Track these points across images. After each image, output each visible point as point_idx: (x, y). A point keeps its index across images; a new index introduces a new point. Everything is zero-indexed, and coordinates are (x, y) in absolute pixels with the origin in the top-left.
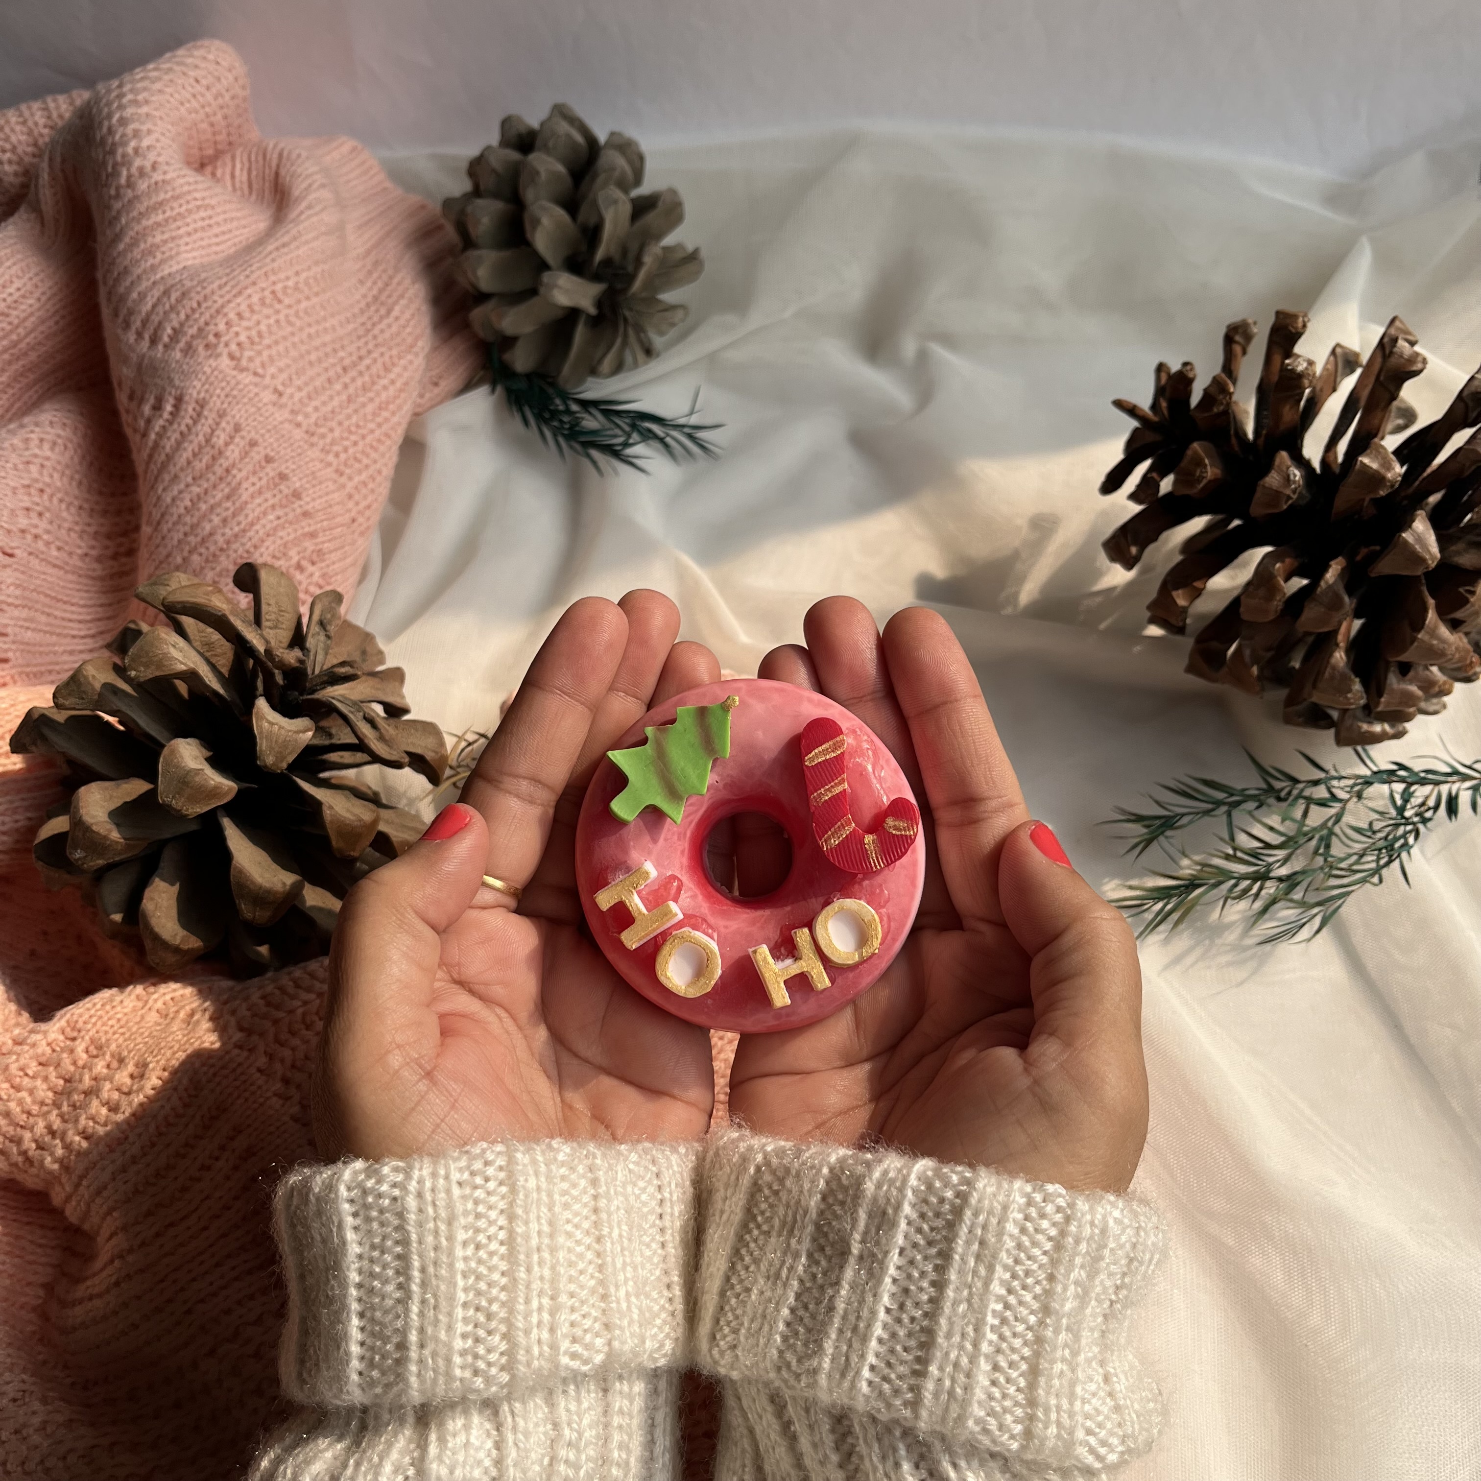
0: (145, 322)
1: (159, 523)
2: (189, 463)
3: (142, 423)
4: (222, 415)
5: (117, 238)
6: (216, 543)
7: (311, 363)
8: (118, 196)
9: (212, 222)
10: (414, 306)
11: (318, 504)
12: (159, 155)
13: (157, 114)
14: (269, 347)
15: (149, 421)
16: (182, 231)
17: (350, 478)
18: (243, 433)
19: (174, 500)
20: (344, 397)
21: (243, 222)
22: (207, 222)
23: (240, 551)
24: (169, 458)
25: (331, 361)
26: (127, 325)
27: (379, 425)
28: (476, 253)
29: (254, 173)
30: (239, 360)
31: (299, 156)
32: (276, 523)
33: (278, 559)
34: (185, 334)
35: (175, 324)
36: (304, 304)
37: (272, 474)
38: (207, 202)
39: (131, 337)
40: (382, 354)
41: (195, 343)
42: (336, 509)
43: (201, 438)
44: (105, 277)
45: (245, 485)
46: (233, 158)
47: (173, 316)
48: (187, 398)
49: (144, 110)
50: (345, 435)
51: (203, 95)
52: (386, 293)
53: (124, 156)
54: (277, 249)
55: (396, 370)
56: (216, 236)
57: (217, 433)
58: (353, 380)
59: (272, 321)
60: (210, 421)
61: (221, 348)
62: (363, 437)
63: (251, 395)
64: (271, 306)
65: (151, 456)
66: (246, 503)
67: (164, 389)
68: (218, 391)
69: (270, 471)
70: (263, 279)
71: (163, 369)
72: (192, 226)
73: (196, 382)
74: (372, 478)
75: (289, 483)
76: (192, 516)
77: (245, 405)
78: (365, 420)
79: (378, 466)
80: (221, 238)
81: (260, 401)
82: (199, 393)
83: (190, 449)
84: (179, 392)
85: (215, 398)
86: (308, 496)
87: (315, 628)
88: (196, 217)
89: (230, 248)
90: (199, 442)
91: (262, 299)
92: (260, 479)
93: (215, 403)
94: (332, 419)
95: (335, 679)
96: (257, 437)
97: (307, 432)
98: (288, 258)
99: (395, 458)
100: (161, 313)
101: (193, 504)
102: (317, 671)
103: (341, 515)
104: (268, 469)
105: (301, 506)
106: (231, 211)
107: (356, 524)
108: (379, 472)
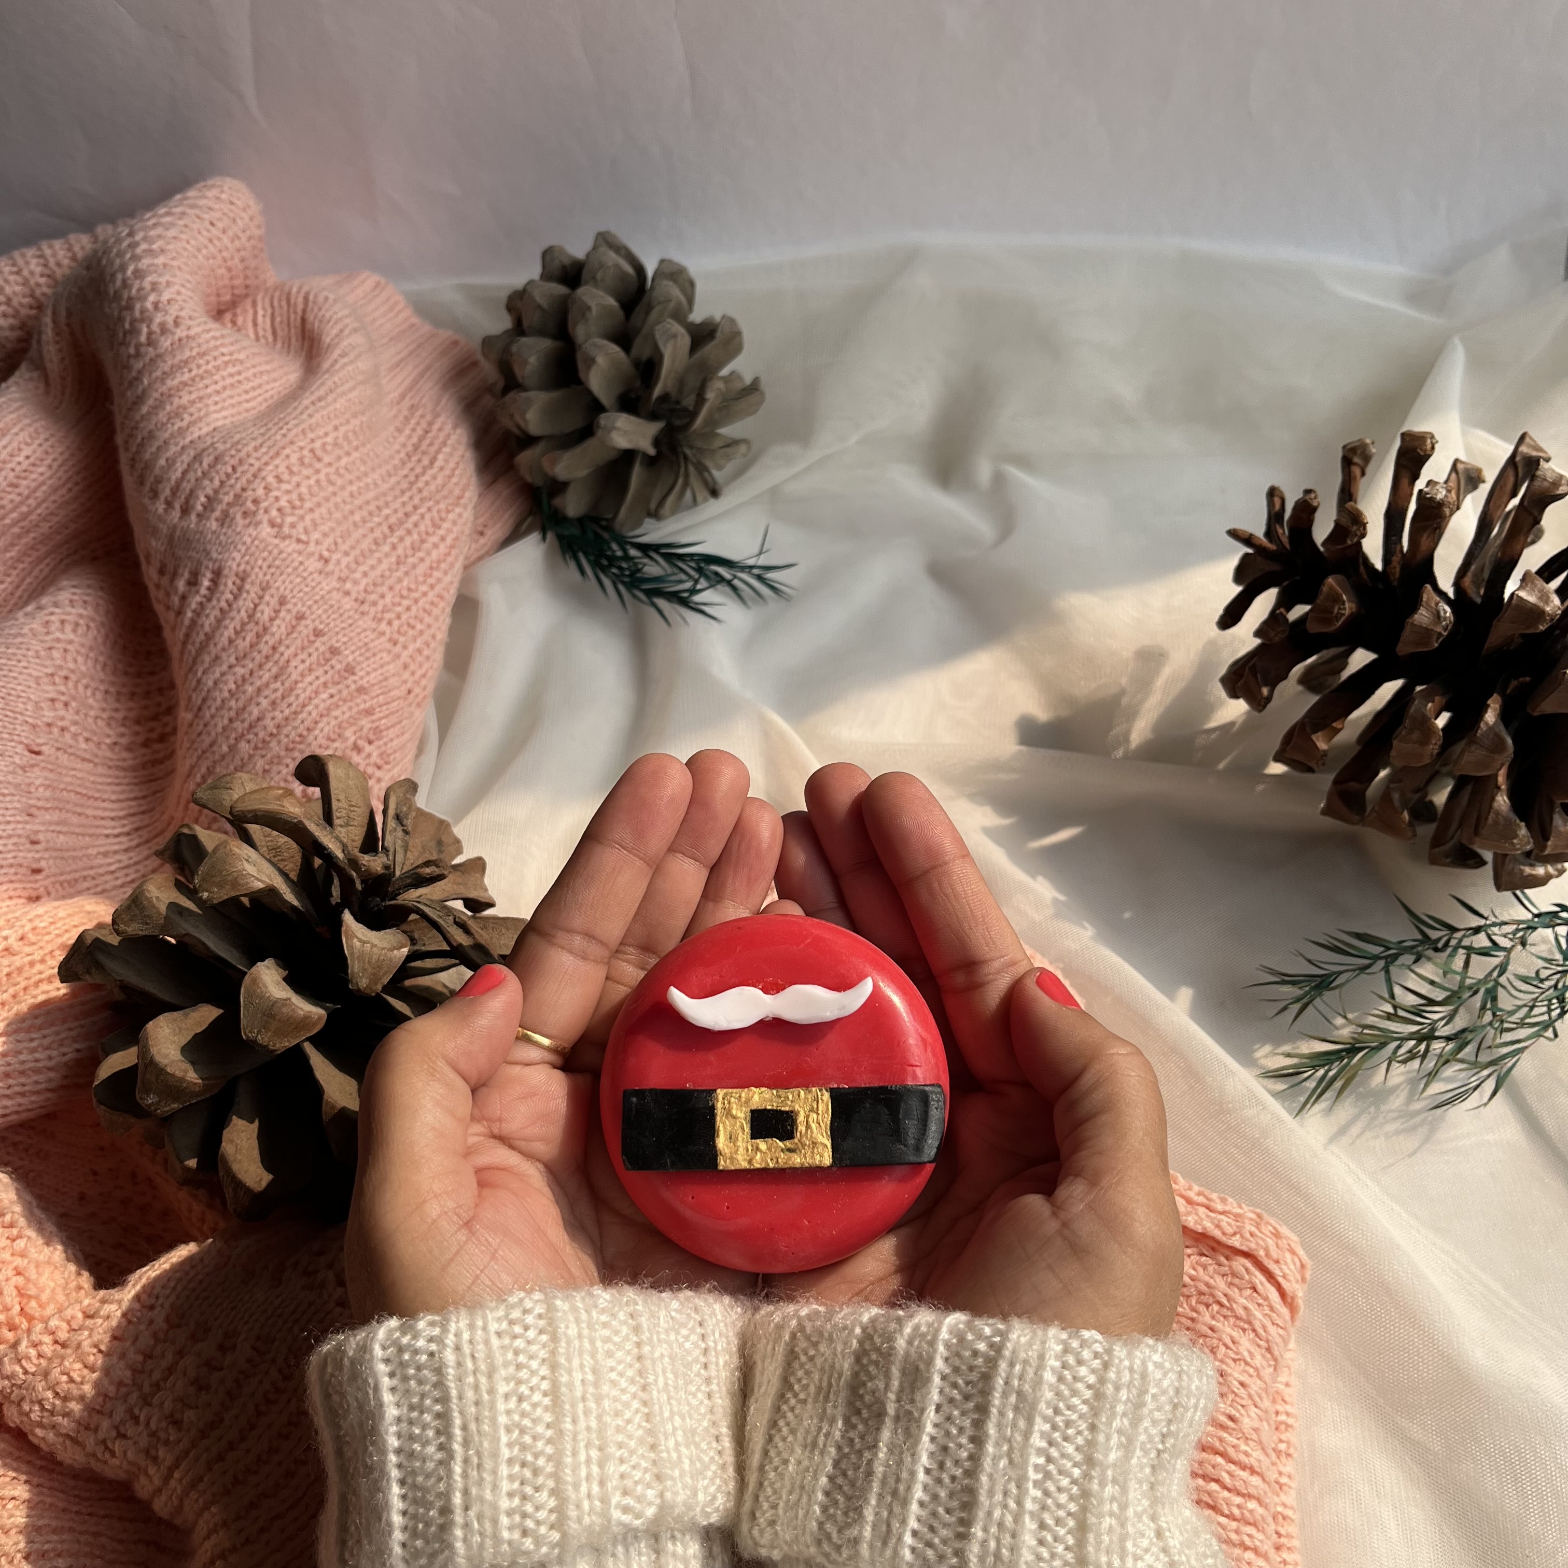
0: (175, 491)
1: (200, 709)
2: (231, 641)
3: (176, 600)
4: (265, 588)
5: (140, 400)
6: (265, 728)
7: (355, 524)
8: (138, 355)
9: (241, 378)
10: (460, 452)
11: (373, 678)
12: (182, 309)
13: (175, 263)
14: (311, 510)
15: (184, 598)
16: (209, 390)
17: (405, 647)
18: (289, 606)
19: (215, 683)
20: (393, 559)
21: (274, 376)
22: (237, 378)
24: (209, 637)
25: (376, 519)
26: (155, 494)
27: (432, 587)
28: (524, 394)
29: (278, 319)
30: (280, 526)
31: (326, 299)
32: (329, 702)
33: (333, 741)
34: (221, 502)
35: (209, 491)
36: (344, 461)
37: (322, 649)
38: (234, 357)
39: (161, 507)
40: (430, 509)
41: (231, 511)
42: (393, 681)
43: (243, 613)
44: (126, 442)
45: (293, 664)
46: (254, 304)
47: (206, 482)
48: (226, 572)
49: (161, 260)
50: (397, 600)
51: (219, 239)
53: (143, 311)
54: (313, 403)
55: (446, 525)
56: (247, 392)
57: (260, 608)
58: (401, 539)
59: (312, 482)
60: (253, 595)
61: (261, 515)
62: (416, 601)
63: (296, 564)
64: (310, 465)
65: (187, 636)
66: (296, 682)
67: (200, 563)
68: (260, 562)
69: (321, 645)
70: (301, 437)
71: (198, 541)
72: (221, 384)
73: (235, 554)
74: (427, 644)
75: (340, 657)
76: (237, 700)
77: (289, 575)
78: (417, 582)
79: (432, 631)
80: (252, 394)
81: (305, 570)
82: (239, 565)
83: (231, 626)
84: (217, 565)
85: (257, 570)
86: (362, 669)
87: (392, 823)
88: (225, 373)
89: (261, 404)
90: (242, 619)
91: (301, 461)
92: (310, 655)
93: (257, 575)
94: (382, 584)
95: (420, 881)
96: (304, 609)
97: (356, 600)
98: (325, 412)
99: (448, 621)
100: (193, 480)
101: (238, 687)
102: (398, 873)
103: (397, 688)
104: (317, 644)
105: (355, 682)
106: (260, 364)
107: (412, 695)
108: (434, 637)
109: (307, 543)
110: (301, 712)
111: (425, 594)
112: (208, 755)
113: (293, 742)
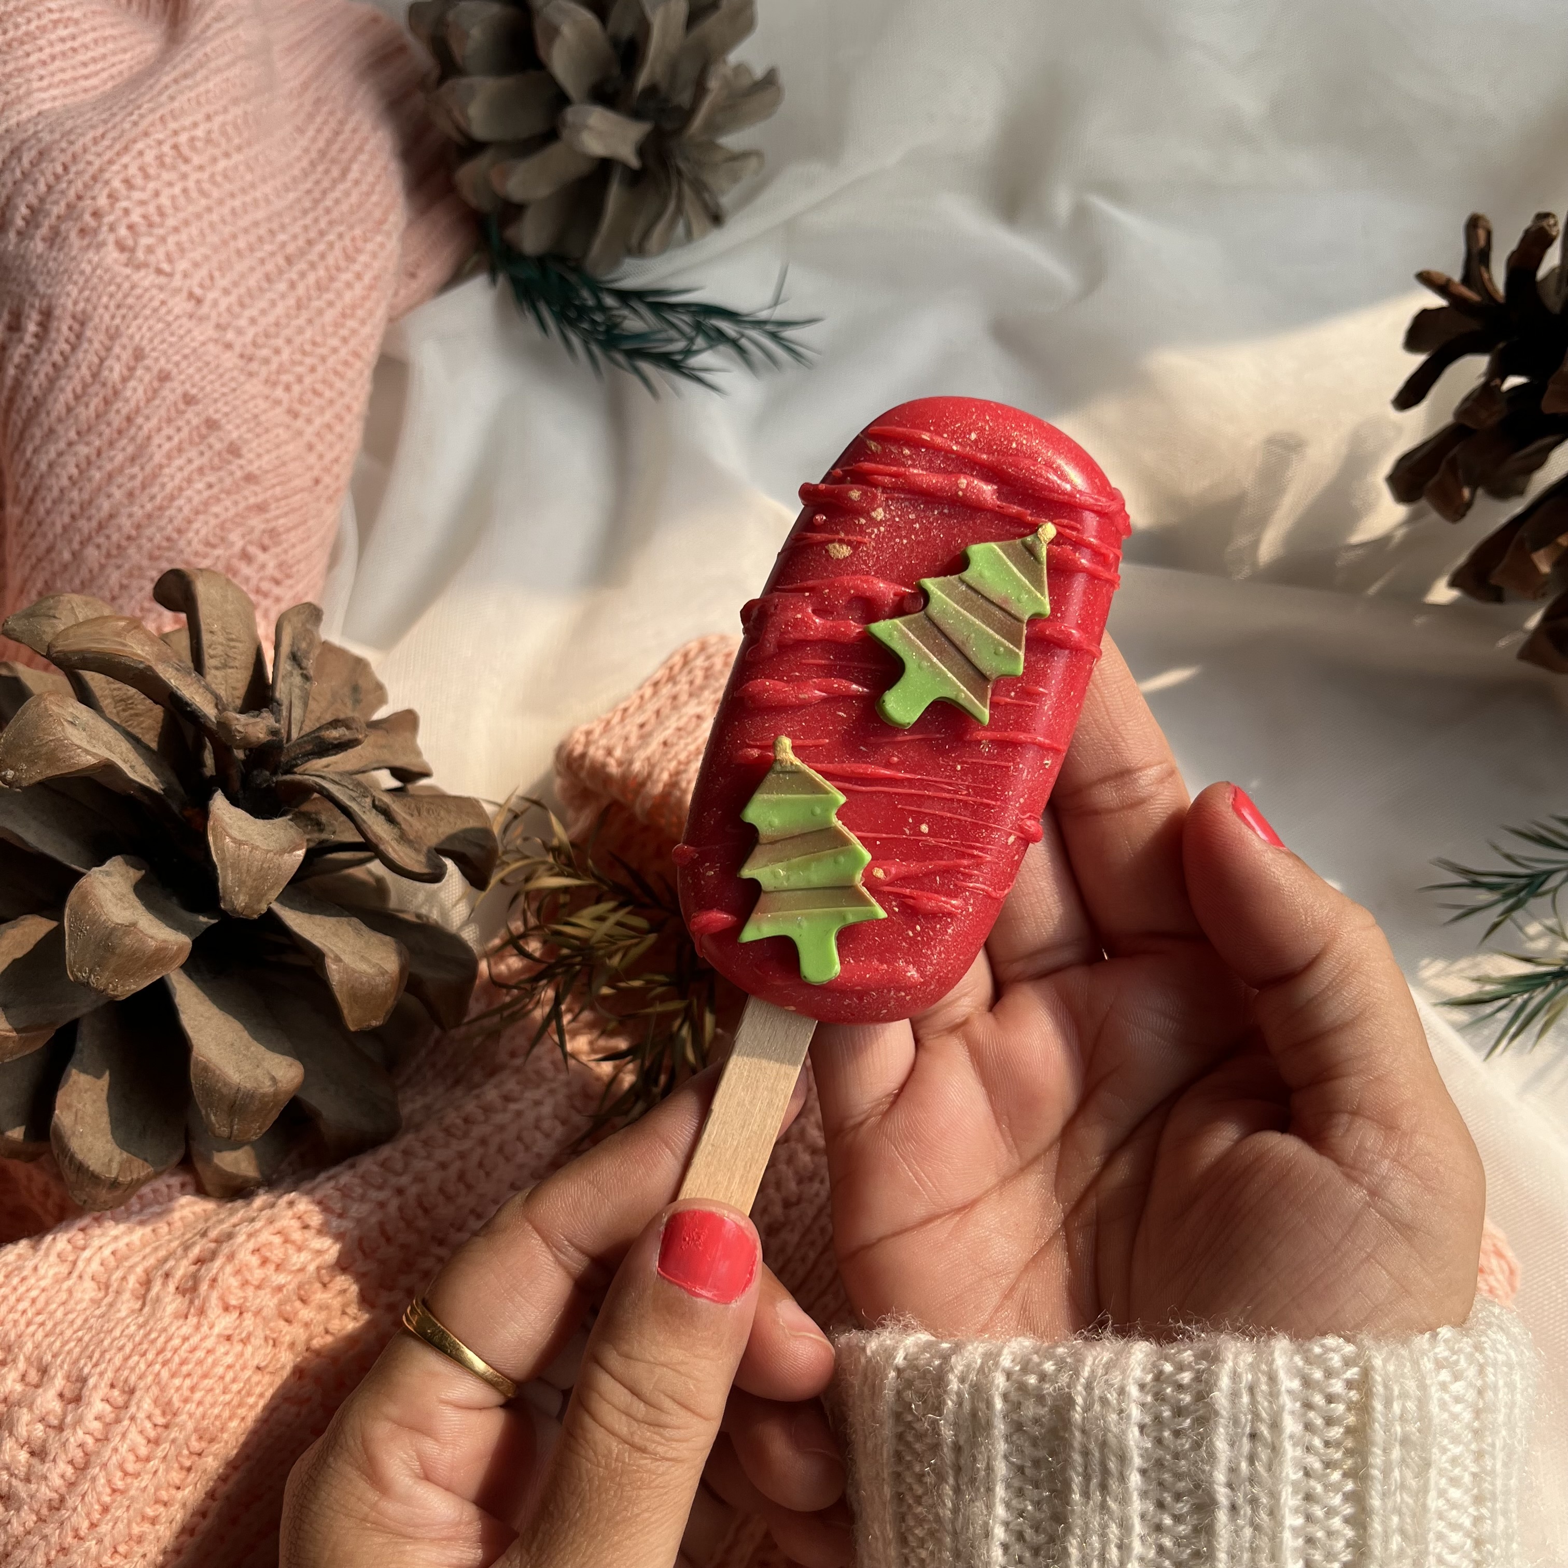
1: (31, 501)
2: (69, 410)
4: (113, 335)
6: (120, 528)
7: (239, 253)
9: (76, 44)
11: (266, 461)
14: (176, 230)
16: (33, 59)
17: (309, 421)
18: (148, 362)
19: (51, 465)
20: (291, 302)
21: (123, 43)
22: (69, 44)
23: (158, 538)
24: (39, 403)
25: (268, 248)
27: (345, 340)
28: (465, 81)
30: (133, 250)
32: (206, 494)
33: (212, 547)
34: (48, 215)
35: (32, 199)
36: (222, 164)
37: (195, 421)
38: (67, 14)
40: (341, 236)
41: (63, 227)
42: (293, 467)
43: (84, 370)
45: (156, 440)
47: (28, 187)
48: (58, 312)
50: (298, 357)
52: (336, 147)
54: (176, 81)
55: (363, 258)
56: (85, 65)
57: (107, 363)
58: (303, 275)
59: (177, 190)
60: (97, 345)
61: (104, 234)
62: (323, 359)
63: (156, 303)
64: (174, 168)
66: (161, 467)
67: (22, 299)
68: (105, 299)
69: (193, 416)
70: (159, 127)
71: (19, 267)
72: (48, 51)
73: (70, 287)
74: (339, 418)
75: (221, 434)
76: (81, 490)
77: (146, 318)
78: (325, 335)
79: (347, 400)
80: (92, 68)
81: (169, 312)
82: (75, 303)
83: (69, 389)
84: (45, 303)
85: (101, 310)
86: (250, 451)
87: (286, 665)
88: (53, 37)
89: (105, 82)
90: (83, 379)
91: (160, 158)
92: (179, 430)
93: (101, 318)
94: (277, 335)
95: (325, 748)
96: (169, 367)
97: (242, 356)
98: (192, 94)
99: (368, 387)
100: (10, 184)
101: (81, 472)
102: (295, 735)
103: (299, 476)
104: (189, 415)
105: (241, 467)
106: (103, 27)
107: (320, 487)
108: (349, 408)
109: (170, 275)
110: (168, 507)
111: (335, 350)
112: (44, 564)
113: (159, 548)
